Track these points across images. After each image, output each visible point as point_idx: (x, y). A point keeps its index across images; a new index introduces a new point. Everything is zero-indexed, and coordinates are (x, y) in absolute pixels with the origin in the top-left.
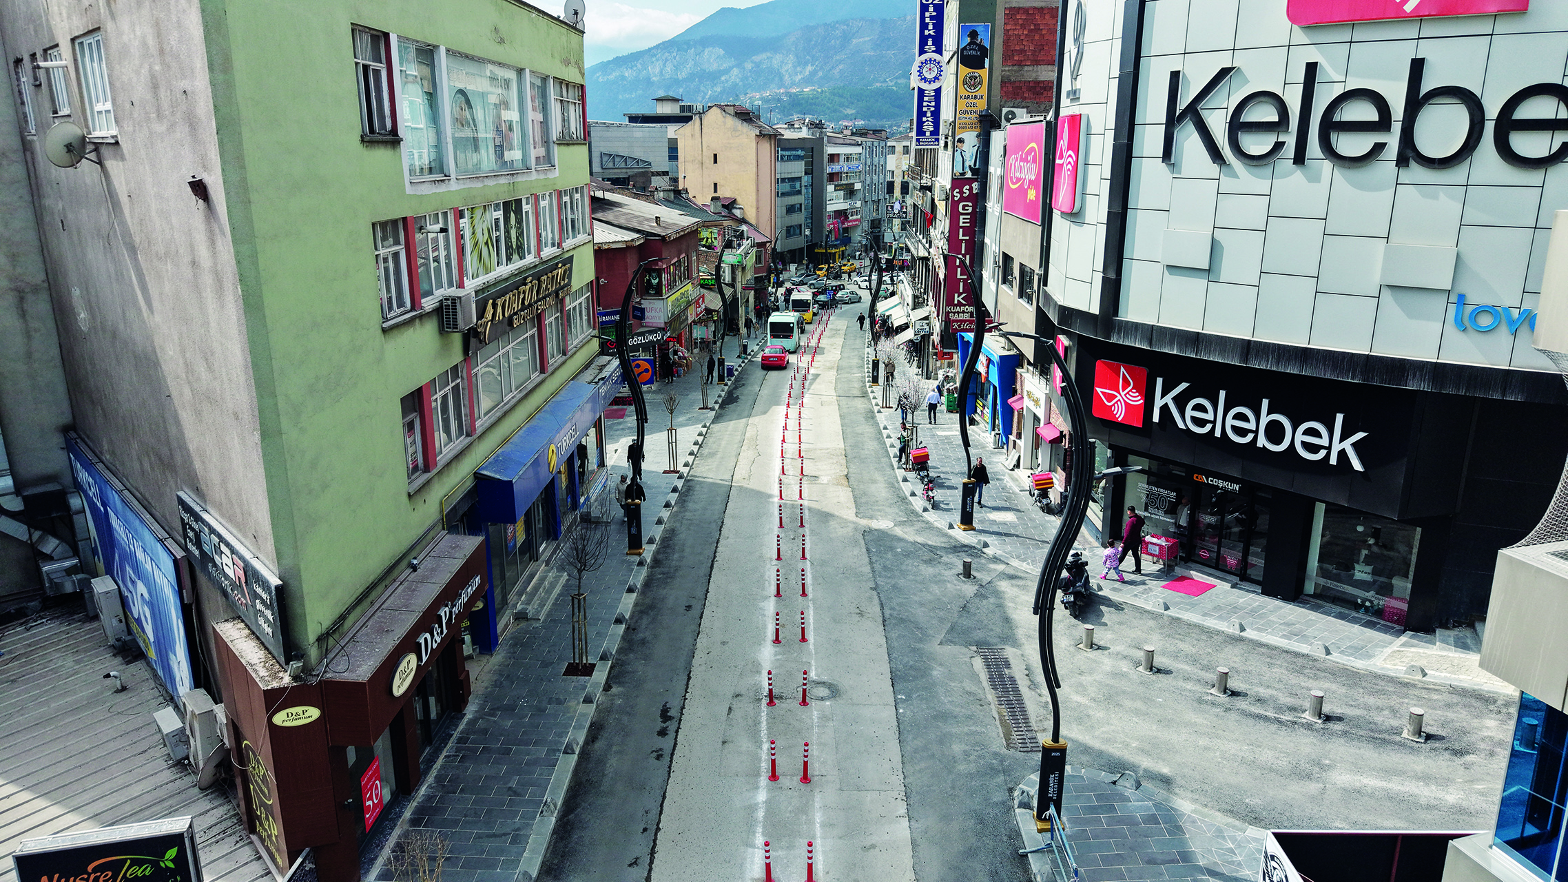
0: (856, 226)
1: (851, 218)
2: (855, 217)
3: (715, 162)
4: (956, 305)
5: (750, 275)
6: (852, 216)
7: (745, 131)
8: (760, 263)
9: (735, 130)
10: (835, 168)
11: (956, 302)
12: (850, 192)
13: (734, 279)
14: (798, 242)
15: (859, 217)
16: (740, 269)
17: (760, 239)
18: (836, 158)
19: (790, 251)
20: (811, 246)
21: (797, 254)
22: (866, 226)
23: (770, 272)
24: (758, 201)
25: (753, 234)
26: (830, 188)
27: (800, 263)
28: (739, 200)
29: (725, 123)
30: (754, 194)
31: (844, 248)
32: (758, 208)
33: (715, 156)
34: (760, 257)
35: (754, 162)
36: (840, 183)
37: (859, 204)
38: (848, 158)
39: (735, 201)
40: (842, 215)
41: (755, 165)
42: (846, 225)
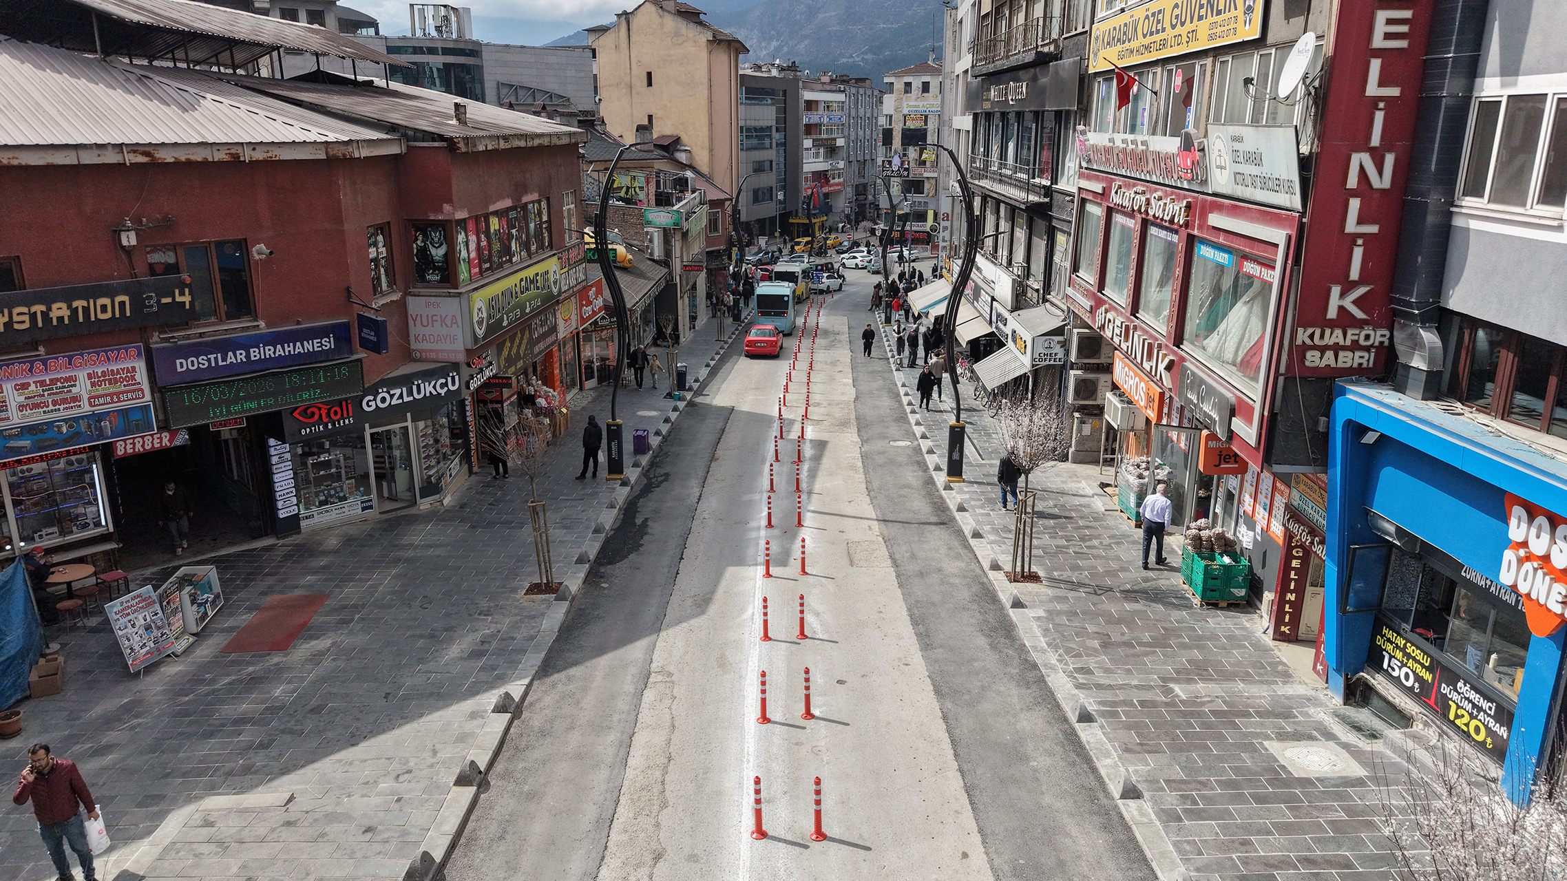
0: (839, 192)
1: (832, 181)
2: (837, 180)
3: (650, 84)
4: (1332, 324)
5: (697, 248)
6: (834, 178)
7: (691, 35)
8: (716, 229)
9: (677, 34)
10: (814, 118)
11: (1332, 313)
12: (832, 151)
13: (668, 252)
14: (769, 210)
15: (842, 180)
16: (678, 236)
17: (714, 195)
18: (814, 106)
19: (759, 221)
20: (785, 216)
21: (767, 224)
22: (850, 192)
23: (731, 244)
24: (711, 139)
25: (701, 185)
26: (808, 143)
27: (771, 235)
28: (685, 139)
29: (662, 26)
30: (706, 129)
31: (825, 218)
32: (711, 150)
33: (649, 75)
34: (716, 221)
35: (706, 80)
36: (818, 137)
37: (841, 164)
38: (828, 106)
39: (677, 140)
40: (822, 177)
41: (706, 85)
42: (825, 190)
